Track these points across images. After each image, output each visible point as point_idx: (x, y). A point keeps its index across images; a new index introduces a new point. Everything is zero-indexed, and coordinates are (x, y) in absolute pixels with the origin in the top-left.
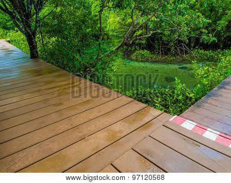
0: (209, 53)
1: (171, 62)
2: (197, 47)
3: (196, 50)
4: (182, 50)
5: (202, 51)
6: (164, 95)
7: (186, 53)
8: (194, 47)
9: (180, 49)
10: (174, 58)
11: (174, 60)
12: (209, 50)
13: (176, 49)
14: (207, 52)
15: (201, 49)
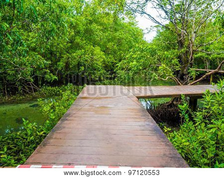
0: (56, 89)
1: (21, 102)
2: (44, 85)
3: (44, 87)
4: (30, 89)
5: (50, 88)
6: (15, 140)
7: (35, 90)
8: (42, 85)
9: (28, 87)
10: (24, 97)
11: (23, 99)
12: (55, 86)
13: (24, 88)
14: (54, 88)
15: (48, 86)
